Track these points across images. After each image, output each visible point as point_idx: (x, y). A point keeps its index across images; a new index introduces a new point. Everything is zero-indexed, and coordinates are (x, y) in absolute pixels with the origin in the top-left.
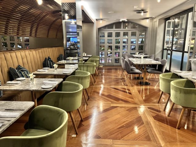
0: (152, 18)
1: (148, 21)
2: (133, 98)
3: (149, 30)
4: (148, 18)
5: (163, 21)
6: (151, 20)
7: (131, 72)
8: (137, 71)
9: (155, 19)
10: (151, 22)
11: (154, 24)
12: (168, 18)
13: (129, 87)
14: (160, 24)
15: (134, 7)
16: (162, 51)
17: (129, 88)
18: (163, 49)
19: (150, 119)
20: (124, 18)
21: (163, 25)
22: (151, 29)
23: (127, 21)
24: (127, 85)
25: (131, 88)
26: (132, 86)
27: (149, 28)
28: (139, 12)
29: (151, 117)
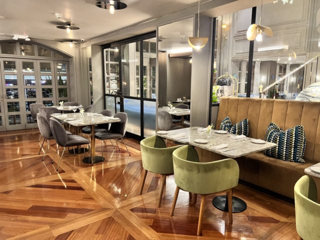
0: (78, 42)
1: (71, 45)
2: (91, 199)
3: (76, 61)
4: (71, 41)
5: (99, 48)
6: (76, 43)
7: (68, 143)
8: (78, 138)
9: (84, 44)
10: (76, 47)
11: (83, 53)
12: (108, 45)
13: (70, 175)
14: (94, 53)
15: (54, 14)
16: (102, 98)
17: (71, 177)
18: (105, 95)
19: (150, 235)
20: (21, 33)
21: (99, 55)
22: (78, 61)
23: (29, 40)
24: (62, 172)
25: (75, 176)
26: (75, 171)
27: (74, 58)
28: (62, 26)
29: (148, 229)
